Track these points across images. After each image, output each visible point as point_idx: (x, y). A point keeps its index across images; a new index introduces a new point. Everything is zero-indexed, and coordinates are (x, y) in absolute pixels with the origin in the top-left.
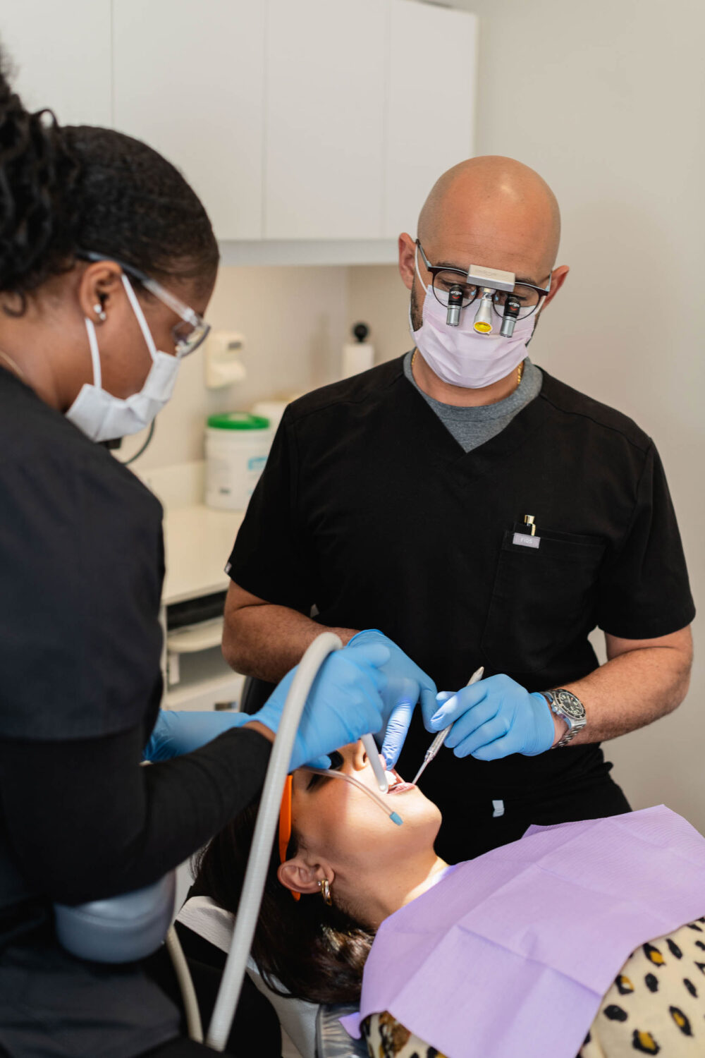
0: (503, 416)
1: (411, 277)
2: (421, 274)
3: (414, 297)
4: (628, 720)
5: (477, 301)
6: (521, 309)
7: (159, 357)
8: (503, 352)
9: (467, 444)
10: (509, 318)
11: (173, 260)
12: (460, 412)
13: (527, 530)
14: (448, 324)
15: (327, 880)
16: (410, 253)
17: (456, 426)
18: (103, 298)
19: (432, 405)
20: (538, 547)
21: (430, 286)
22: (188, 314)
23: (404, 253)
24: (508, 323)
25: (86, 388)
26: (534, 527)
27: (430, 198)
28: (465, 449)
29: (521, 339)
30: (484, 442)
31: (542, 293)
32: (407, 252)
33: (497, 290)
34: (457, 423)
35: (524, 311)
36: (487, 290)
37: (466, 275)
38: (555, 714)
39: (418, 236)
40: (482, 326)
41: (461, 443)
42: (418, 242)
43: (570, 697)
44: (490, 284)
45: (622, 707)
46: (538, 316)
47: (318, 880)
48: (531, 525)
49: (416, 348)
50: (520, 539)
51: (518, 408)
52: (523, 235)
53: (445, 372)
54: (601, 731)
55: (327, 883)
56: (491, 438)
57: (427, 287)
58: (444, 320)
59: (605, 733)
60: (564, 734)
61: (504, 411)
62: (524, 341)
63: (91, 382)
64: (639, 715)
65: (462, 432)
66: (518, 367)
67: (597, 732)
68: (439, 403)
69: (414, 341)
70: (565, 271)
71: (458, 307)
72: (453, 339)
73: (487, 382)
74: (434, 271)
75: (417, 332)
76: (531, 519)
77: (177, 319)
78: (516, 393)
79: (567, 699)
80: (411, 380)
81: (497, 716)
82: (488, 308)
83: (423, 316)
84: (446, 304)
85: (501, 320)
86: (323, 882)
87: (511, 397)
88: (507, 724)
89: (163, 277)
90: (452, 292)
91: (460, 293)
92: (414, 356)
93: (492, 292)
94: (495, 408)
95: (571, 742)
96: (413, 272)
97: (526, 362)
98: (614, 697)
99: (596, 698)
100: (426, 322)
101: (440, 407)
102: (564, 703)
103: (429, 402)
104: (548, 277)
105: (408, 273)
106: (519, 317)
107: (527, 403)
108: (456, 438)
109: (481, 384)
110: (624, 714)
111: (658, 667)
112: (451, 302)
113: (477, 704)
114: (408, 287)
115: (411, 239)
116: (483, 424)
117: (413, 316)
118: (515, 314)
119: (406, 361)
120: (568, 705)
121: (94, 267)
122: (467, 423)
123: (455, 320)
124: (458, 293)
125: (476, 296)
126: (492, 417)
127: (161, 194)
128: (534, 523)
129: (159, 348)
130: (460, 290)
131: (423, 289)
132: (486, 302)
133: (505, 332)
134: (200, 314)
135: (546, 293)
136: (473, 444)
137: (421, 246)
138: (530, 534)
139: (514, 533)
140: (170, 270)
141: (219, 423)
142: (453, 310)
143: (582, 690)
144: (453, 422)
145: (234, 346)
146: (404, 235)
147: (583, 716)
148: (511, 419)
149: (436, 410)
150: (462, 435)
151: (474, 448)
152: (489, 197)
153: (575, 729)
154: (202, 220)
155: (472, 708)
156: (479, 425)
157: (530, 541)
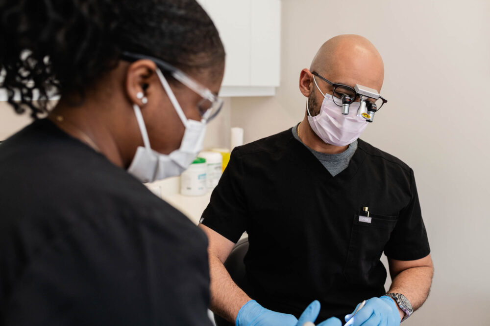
2: (320, 88)
7: (190, 124)
9: (333, 172)
11: (192, 57)
12: (327, 157)
13: (365, 214)
14: (343, 113)
18: (145, 87)
20: (370, 223)
21: (328, 94)
22: (207, 94)
23: (303, 79)
25: (140, 150)
28: (332, 174)
30: (341, 171)
31: (385, 101)
36: (363, 98)
37: (354, 90)
38: (400, 309)
41: (330, 171)
44: (366, 94)
48: (367, 212)
50: (362, 219)
51: (351, 154)
56: (343, 169)
57: (325, 95)
61: (346, 156)
63: (143, 145)
74: (336, 86)
76: (367, 209)
77: (199, 98)
80: (299, 140)
83: (322, 109)
87: (348, 149)
89: (187, 70)
90: (346, 97)
94: (343, 154)
100: (323, 112)
101: (317, 154)
108: (327, 169)
112: (345, 102)
119: (294, 131)
121: (136, 65)
122: (330, 162)
123: (347, 111)
124: (349, 98)
126: (341, 159)
127: (179, 8)
128: (368, 210)
129: (188, 118)
131: (323, 96)
134: (216, 94)
136: (335, 172)
137: (316, 75)
138: (367, 216)
139: (359, 216)
140: (191, 64)
148: (350, 159)
149: (315, 155)
151: (336, 175)
154: (211, 27)
155: (367, 320)
156: (336, 163)
157: (367, 220)
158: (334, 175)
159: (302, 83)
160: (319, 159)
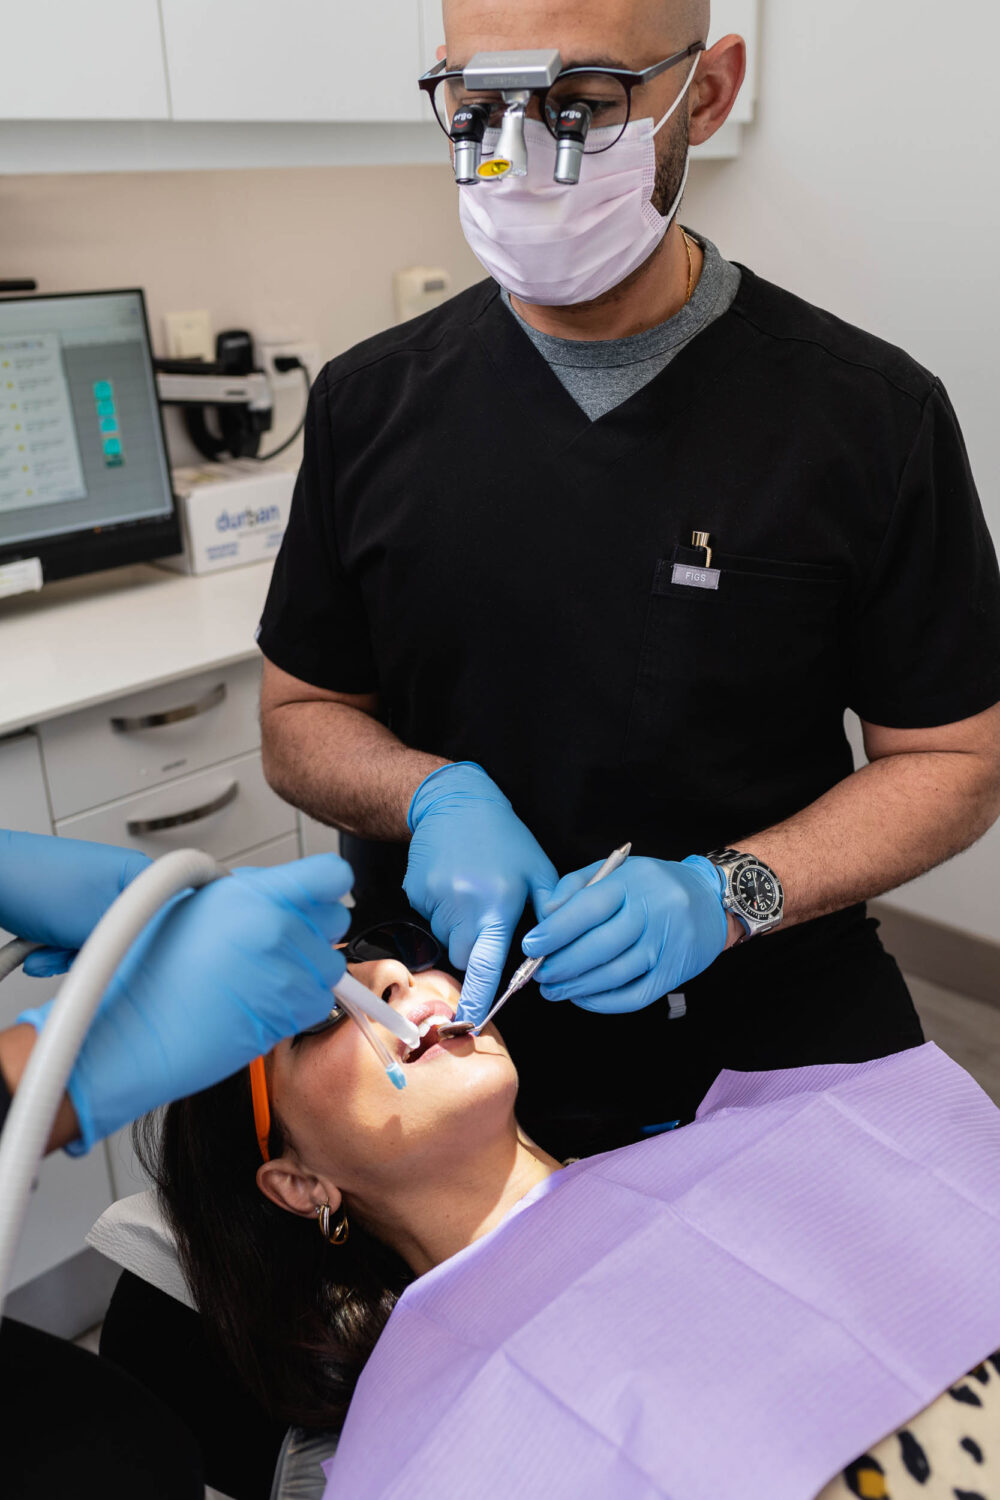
0: (662, 354)
8: (588, 223)
9: (592, 405)
10: (565, 143)
12: (583, 352)
13: (696, 559)
15: (328, 1204)
17: (576, 376)
19: (536, 340)
20: (716, 588)
24: (564, 153)
26: (709, 551)
28: (589, 414)
29: (630, 191)
30: (622, 402)
34: (578, 371)
37: (462, 75)
41: (583, 404)
47: (315, 1203)
48: (705, 550)
50: (685, 575)
51: (685, 339)
55: (326, 1211)
56: (634, 394)
61: (664, 345)
65: (586, 386)
76: (702, 539)
78: (687, 308)
86: (322, 1208)
87: (675, 318)
94: (646, 339)
101: (547, 345)
103: (531, 337)
107: (706, 325)
108: (576, 397)
120: (751, 894)
122: (594, 371)
126: (641, 356)
128: (709, 544)
133: (562, 174)
136: (603, 405)
138: (704, 565)
139: (673, 564)
142: (463, 154)
144: (570, 369)
147: (775, 912)
148: (674, 357)
150: (585, 392)
151: (604, 413)
156: (616, 373)
157: (702, 577)
158: (594, 415)
160: (555, 361)
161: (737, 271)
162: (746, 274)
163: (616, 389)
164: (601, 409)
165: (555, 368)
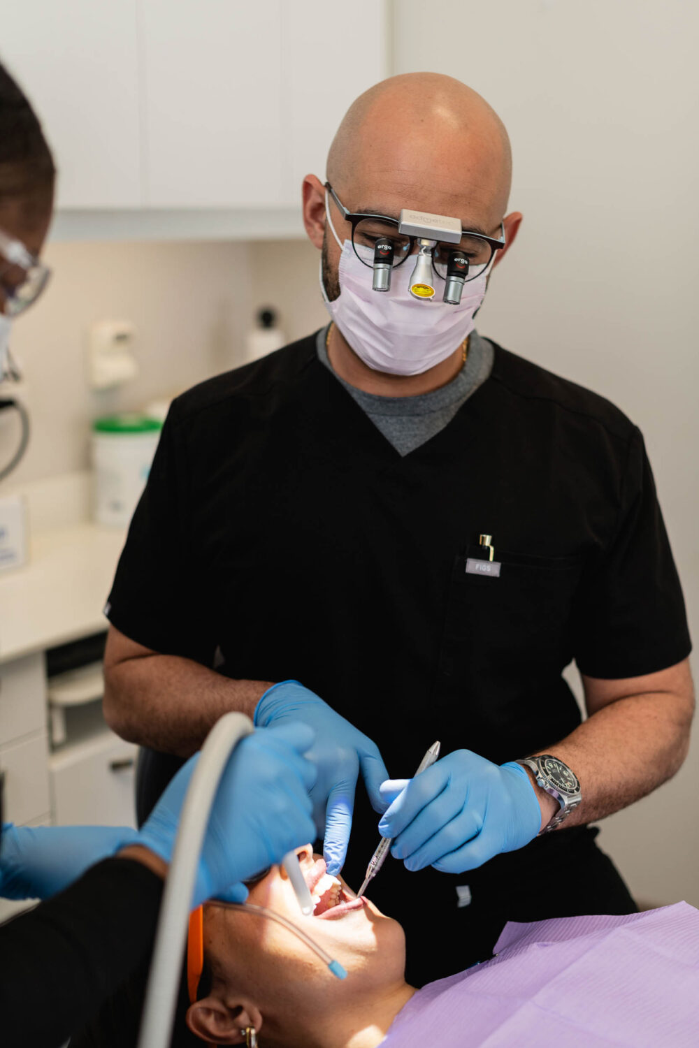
0: (447, 407)
1: (321, 233)
2: (334, 226)
3: (325, 256)
4: (627, 790)
5: (412, 258)
6: (470, 268)
8: (446, 326)
9: (401, 444)
10: (453, 278)
12: (391, 405)
13: (482, 555)
14: (375, 289)
15: (252, 1027)
16: (319, 200)
17: (387, 422)
19: (355, 396)
20: (498, 576)
21: (348, 242)
22: (13, 252)
23: (310, 203)
24: (452, 285)
26: (492, 549)
27: (342, 128)
28: (400, 451)
29: (469, 308)
30: (423, 442)
31: (496, 246)
32: (314, 199)
33: (439, 242)
34: (388, 418)
35: (474, 270)
36: (425, 243)
37: (397, 224)
38: (541, 790)
39: (328, 178)
40: (421, 290)
41: (395, 443)
42: (328, 186)
43: (559, 765)
44: (428, 234)
45: (620, 773)
46: (488, 277)
47: (240, 1029)
48: (489, 548)
49: (332, 322)
50: (475, 567)
51: (464, 396)
52: (469, 170)
53: (371, 353)
54: (596, 808)
55: (253, 1032)
56: (433, 435)
57: (343, 243)
58: (369, 286)
59: (600, 809)
60: (554, 816)
61: (447, 401)
62: (472, 311)
64: (640, 783)
65: (395, 430)
66: (463, 343)
67: (591, 809)
68: (364, 394)
69: (331, 313)
70: (517, 218)
71: (388, 266)
72: (382, 309)
73: (424, 366)
74: (353, 220)
75: (332, 303)
76: (488, 540)
78: (461, 375)
79: (554, 768)
80: (326, 363)
81: (464, 811)
82: (427, 266)
83: (340, 281)
84: (371, 264)
85: (444, 283)
86: (248, 1030)
87: (455, 381)
88: (478, 818)
90: (379, 247)
91: (390, 248)
92: (330, 334)
93: (433, 244)
95: (561, 825)
96: (324, 227)
97: (473, 336)
98: (609, 761)
99: (588, 763)
100: (344, 289)
101: (365, 399)
102: (552, 774)
103: (351, 392)
104: (500, 226)
105: (317, 226)
106: (467, 278)
107: (475, 388)
108: (388, 438)
109: (419, 369)
110: (623, 782)
111: (656, 718)
112: (377, 260)
113: (437, 797)
114: (317, 246)
115: (320, 183)
116: (420, 418)
117: (326, 282)
118: (463, 274)
119: (320, 340)
120: (557, 776)
122: (400, 418)
123: (383, 283)
124: (387, 247)
125: (410, 252)
126: (433, 408)
128: (492, 544)
130: (389, 244)
131: (339, 246)
132: (424, 259)
133: (450, 297)
135: (500, 245)
136: (409, 444)
137: (332, 190)
138: (487, 559)
139: (466, 559)
141: (108, 426)
142: (380, 272)
143: (570, 755)
144: (382, 417)
145: (121, 338)
146: (311, 176)
147: (577, 790)
148: (457, 410)
149: (360, 402)
150: (395, 434)
151: (411, 450)
152: (422, 121)
153: (569, 808)
155: (429, 803)
156: (416, 420)
157: (488, 568)
158: (404, 452)
159: (308, 213)
160: (371, 411)
161: (489, 346)
162: (497, 349)
163: (417, 432)
164: (408, 447)
165: (370, 416)
